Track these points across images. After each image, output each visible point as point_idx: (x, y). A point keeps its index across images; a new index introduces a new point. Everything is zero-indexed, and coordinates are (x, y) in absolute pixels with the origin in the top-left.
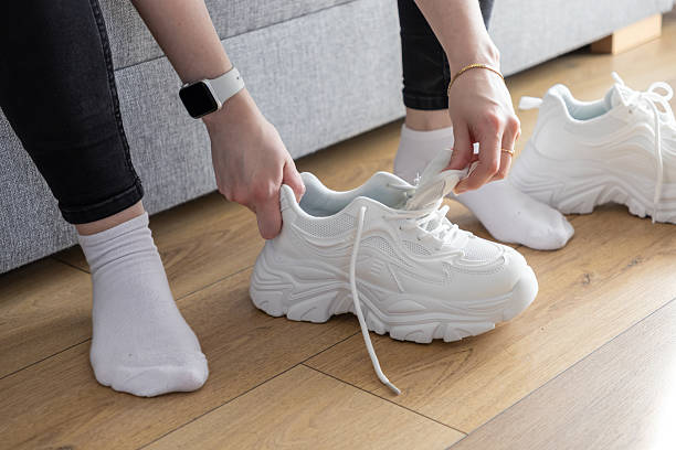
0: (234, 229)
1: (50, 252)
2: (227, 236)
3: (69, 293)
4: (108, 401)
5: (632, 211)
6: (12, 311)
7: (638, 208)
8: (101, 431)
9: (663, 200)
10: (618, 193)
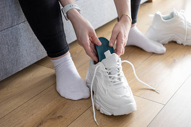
0: (78, 52)
1: (36, 61)
2: (77, 54)
3: (41, 72)
4: (66, 102)
5: (178, 43)
6: (27, 78)
7: (179, 42)
8: (67, 111)
9: (187, 40)
10: (174, 38)
